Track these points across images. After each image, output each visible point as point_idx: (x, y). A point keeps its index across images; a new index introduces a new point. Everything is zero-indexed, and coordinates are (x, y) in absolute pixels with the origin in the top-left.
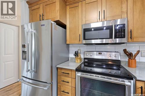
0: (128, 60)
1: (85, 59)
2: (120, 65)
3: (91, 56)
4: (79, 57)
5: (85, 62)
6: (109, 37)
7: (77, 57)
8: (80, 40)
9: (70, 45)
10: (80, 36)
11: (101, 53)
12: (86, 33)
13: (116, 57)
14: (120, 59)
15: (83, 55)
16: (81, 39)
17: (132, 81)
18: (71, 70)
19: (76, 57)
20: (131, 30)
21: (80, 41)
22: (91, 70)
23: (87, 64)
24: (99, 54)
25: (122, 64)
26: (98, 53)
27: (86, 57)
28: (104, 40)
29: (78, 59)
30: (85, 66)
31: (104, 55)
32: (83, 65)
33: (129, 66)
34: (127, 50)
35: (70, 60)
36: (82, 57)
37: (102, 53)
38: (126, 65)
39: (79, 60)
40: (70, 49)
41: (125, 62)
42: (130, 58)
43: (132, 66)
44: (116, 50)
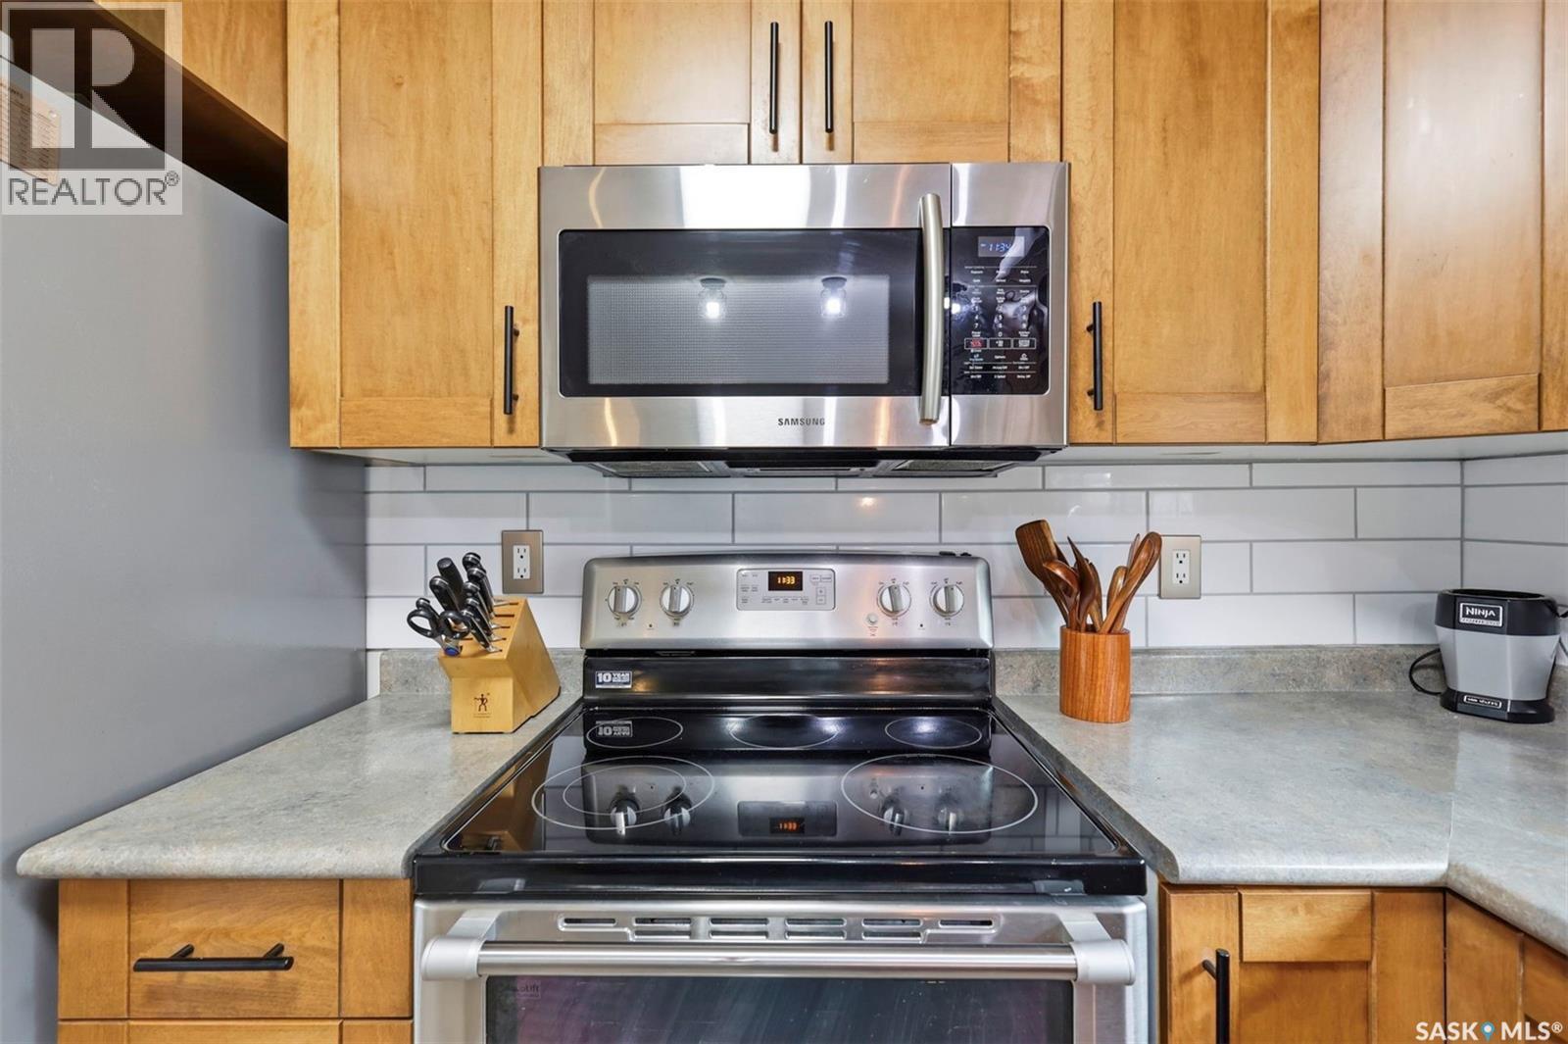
0: (1057, 645)
1: (597, 658)
2: (988, 704)
3: (677, 616)
4: (501, 647)
5: (592, 711)
6: (883, 379)
7: (469, 646)
8: (511, 399)
9: (378, 478)
10: (512, 334)
11: (798, 575)
12: (602, 292)
13: (946, 613)
14: (985, 637)
15: (576, 605)
16: (525, 385)
17: (1136, 911)
18: (338, 890)
19: (451, 653)
20: (1097, 308)
21: (509, 407)
22: (678, 801)
23: (623, 729)
24: (775, 582)
25: (1008, 691)
26: (760, 573)
27: (608, 633)
28: (830, 404)
29: (494, 672)
30: (599, 753)
31: (830, 598)
32: (569, 750)
33: (1071, 706)
34: (1058, 534)
35: (374, 688)
36: (550, 643)
37: (811, 571)
38: (1043, 691)
39: (502, 691)
40: (378, 528)
41: (1031, 661)
42: (1073, 625)
43: (1099, 705)
44: (956, 540)
